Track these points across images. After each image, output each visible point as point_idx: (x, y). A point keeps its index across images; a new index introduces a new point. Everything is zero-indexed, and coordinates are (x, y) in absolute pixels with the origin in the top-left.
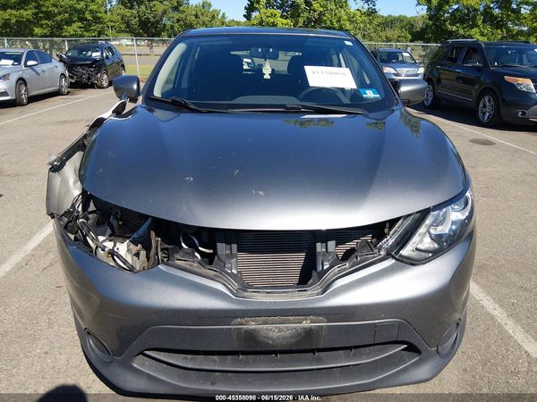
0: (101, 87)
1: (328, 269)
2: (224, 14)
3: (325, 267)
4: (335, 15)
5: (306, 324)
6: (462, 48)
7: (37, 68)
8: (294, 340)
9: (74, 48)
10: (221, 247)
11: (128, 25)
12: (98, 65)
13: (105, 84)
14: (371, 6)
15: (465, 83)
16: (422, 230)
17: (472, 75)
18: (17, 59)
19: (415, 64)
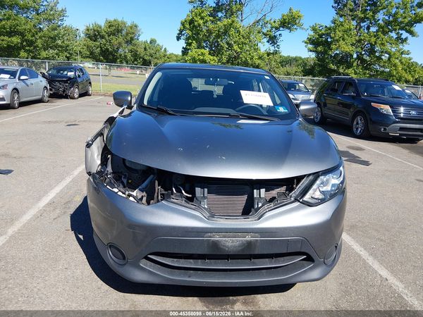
0: (73, 98)
1: (261, 207)
2: (165, 49)
3: (259, 206)
4: (250, 54)
5: (248, 238)
6: (341, 82)
7: (28, 82)
8: (240, 248)
9: (54, 68)
10: (198, 190)
11: (92, 53)
12: (72, 82)
13: (76, 96)
14: (276, 49)
15: (343, 107)
16: (315, 187)
17: (349, 102)
18: (13, 74)
19: (307, 92)
